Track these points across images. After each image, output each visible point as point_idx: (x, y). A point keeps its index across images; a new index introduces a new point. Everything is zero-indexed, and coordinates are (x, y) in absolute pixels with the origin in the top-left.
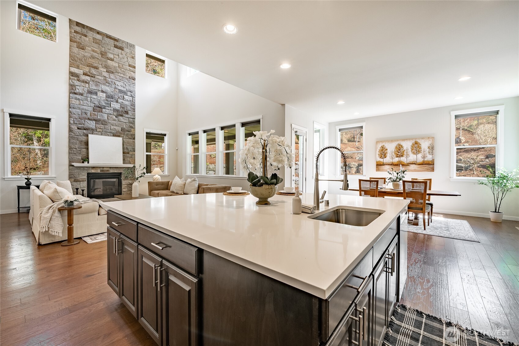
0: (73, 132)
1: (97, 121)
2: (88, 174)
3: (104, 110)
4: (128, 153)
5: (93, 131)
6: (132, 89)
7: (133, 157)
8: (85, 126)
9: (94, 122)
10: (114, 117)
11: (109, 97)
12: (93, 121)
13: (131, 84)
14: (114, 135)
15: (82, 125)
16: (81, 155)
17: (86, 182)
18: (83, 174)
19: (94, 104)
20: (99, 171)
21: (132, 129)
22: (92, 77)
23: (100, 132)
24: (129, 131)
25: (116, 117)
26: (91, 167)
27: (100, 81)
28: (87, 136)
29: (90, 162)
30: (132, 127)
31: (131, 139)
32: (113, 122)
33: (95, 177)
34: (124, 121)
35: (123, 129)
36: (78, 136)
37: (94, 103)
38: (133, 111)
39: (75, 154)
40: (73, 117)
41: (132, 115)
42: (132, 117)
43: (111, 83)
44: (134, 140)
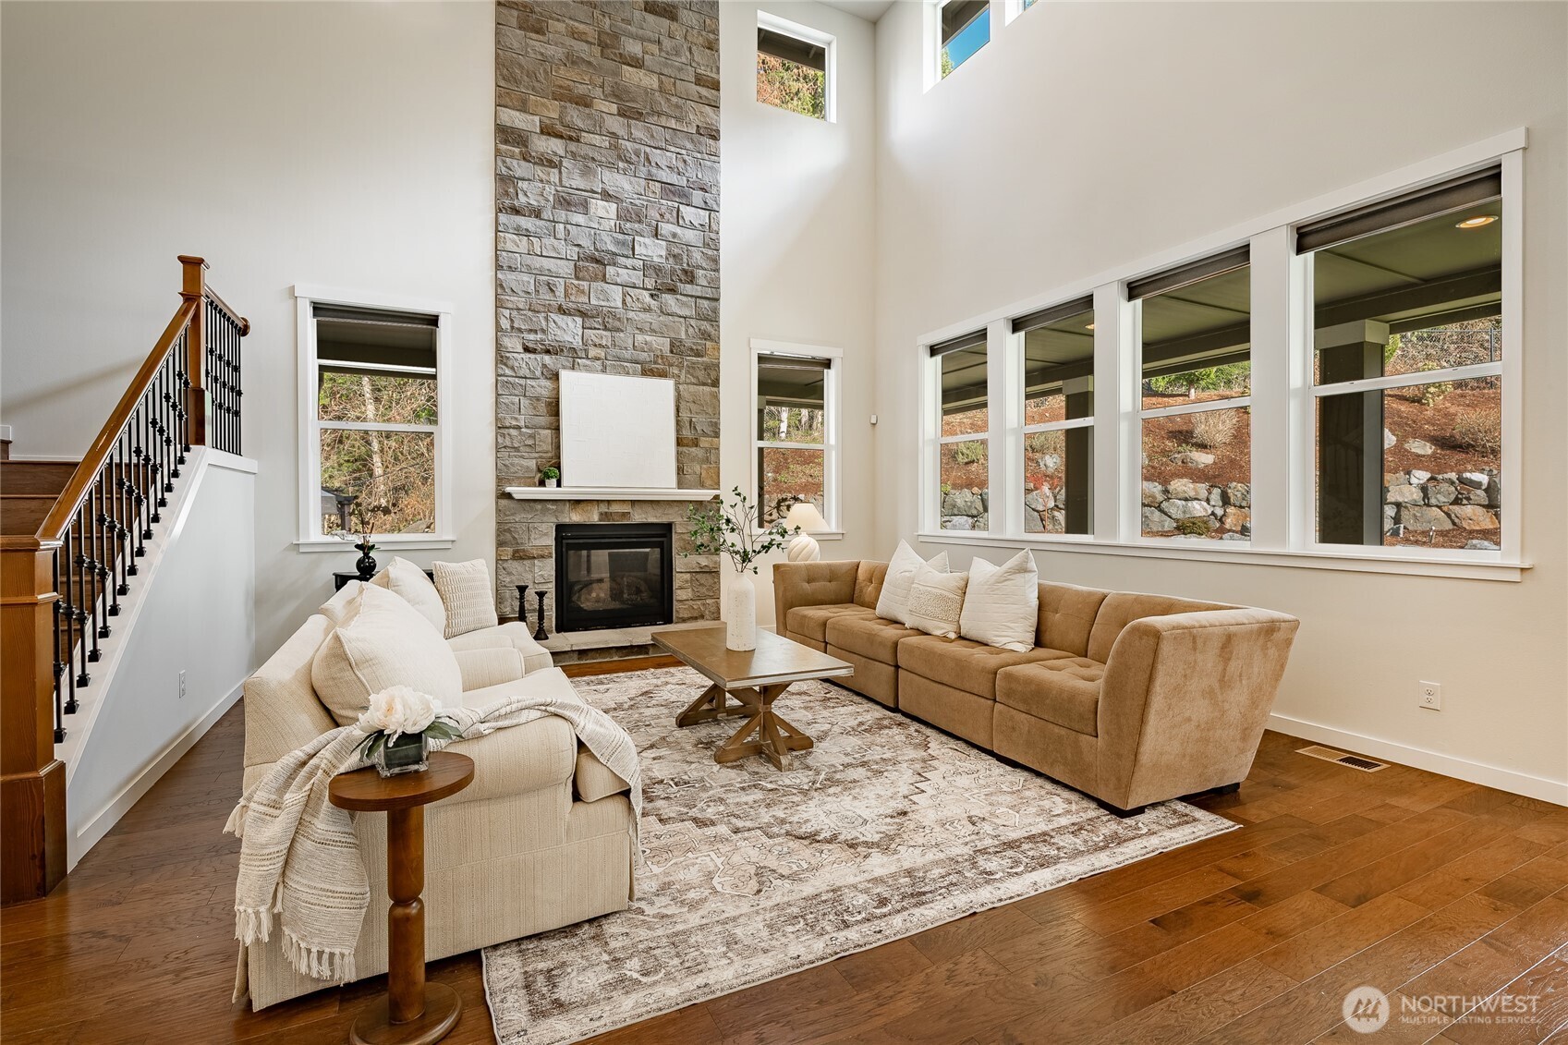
0: (510, 363)
1: (587, 315)
2: (560, 528)
3: (610, 270)
4: (695, 443)
5: (574, 356)
6: (707, 179)
7: (713, 458)
8: (549, 340)
9: (579, 320)
10: (646, 297)
11: (629, 215)
12: (576, 318)
13: (706, 157)
14: (647, 372)
15: (539, 336)
16: (537, 455)
17: (553, 560)
18: (543, 527)
19: (576, 249)
20: (595, 519)
21: (709, 344)
22: (571, 138)
23: (598, 359)
24: (698, 354)
25: (652, 296)
26: (569, 500)
27: (596, 156)
28: (555, 377)
29: (564, 482)
30: (708, 336)
31: (704, 384)
32: (642, 316)
33: (581, 541)
34: (679, 312)
35: (675, 346)
36: (526, 378)
37: (578, 245)
38: (711, 270)
39: (517, 449)
40: (510, 305)
41: (709, 283)
42: (709, 293)
43: (634, 158)
44: (715, 389)
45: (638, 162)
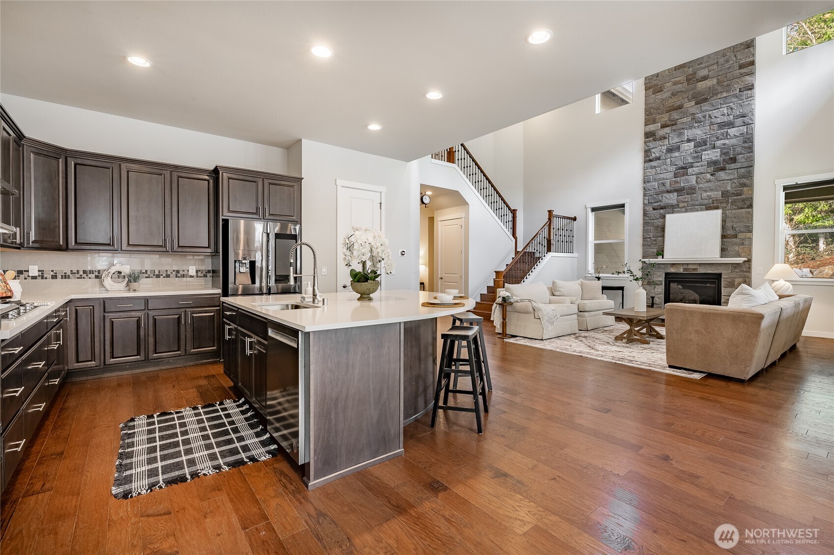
0: (648, 215)
1: (679, 191)
2: (667, 274)
3: (690, 170)
4: (735, 236)
5: (673, 208)
7: (746, 243)
8: (662, 204)
9: (676, 194)
10: (709, 176)
11: (701, 144)
12: (674, 193)
13: (745, 100)
14: (708, 208)
15: (658, 204)
16: (657, 247)
17: (663, 286)
18: (659, 274)
19: (675, 166)
20: (681, 271)
21: (745, 189)
22: (673, 125)
23: (684, 207)
24: (738, 195)
25: (712, 175)
26: (670, 264)
27: (684, 126)
28: (664, 217)
29: (665, 257)
30: (744, 185)
31: (742, 208)
32: (706, 185)
33: (675, 279)
34: (727, 178)
35: (725, 194)
36: (653, 219)
37: (676, 165)
38: (748, 153)
39: (650, 246)
40: (648, 195)
41: (746, 160)
42: (746, 164)
43: (703, 119)
44: (750, 210)
45: (705, 120)
